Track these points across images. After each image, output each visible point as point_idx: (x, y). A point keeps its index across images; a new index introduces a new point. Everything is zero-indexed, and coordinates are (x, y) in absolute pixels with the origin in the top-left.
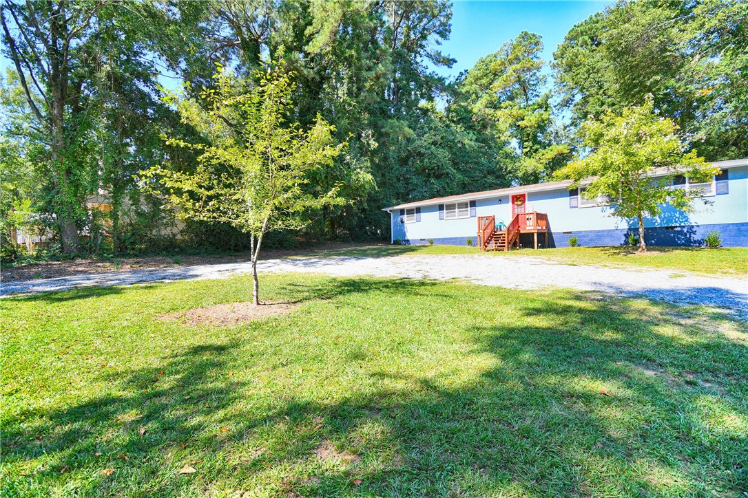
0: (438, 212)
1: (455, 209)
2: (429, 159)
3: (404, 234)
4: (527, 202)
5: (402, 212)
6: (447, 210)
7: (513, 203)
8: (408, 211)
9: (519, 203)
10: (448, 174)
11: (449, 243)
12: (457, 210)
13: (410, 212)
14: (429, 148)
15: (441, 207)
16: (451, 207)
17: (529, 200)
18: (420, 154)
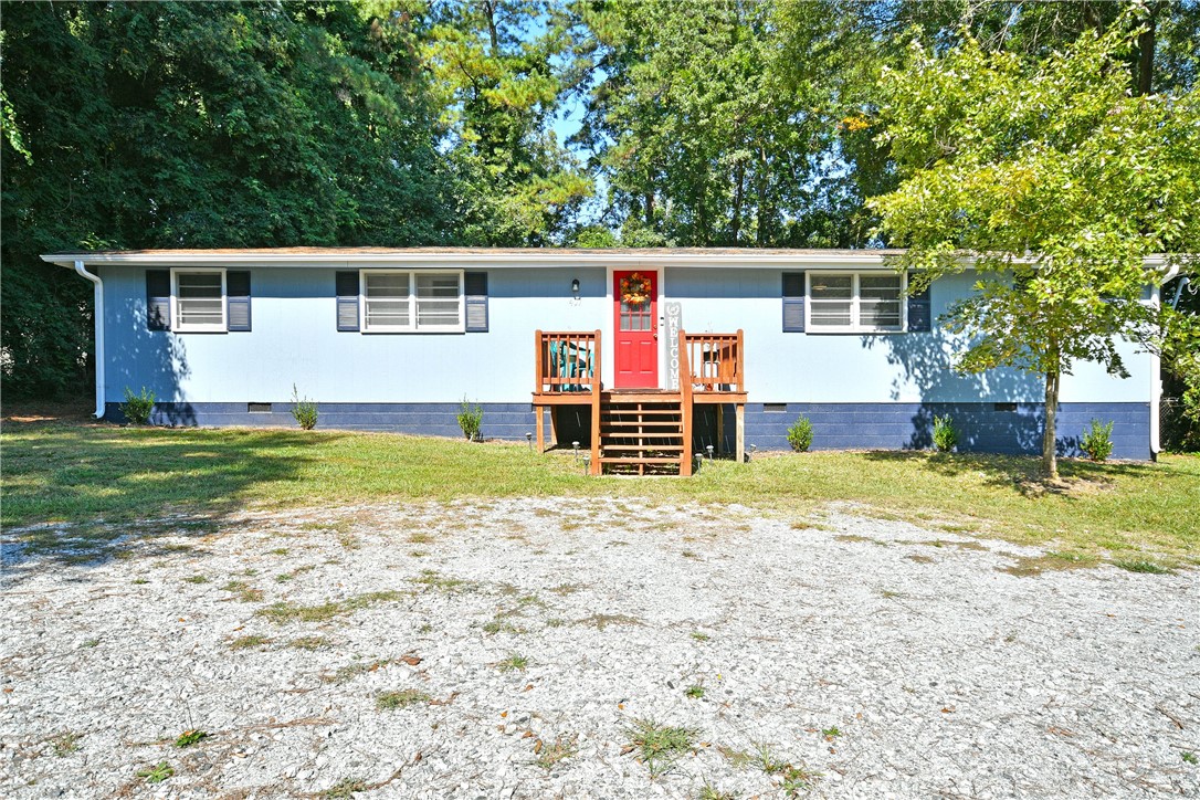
0: (332, 302)
1: (406, 294)
2: (246, 107)
3: (170, 382)
4: (661, 299)
5: (157, 281)
6: (370, 294)
7: (617, 297)
8: (184, 279)
9: (638, 299)
10: (311, 179)
11: (376, 424)
12: (412, 299)
13: (199, 285)
14: (246, 69)
15: (345, 283)
16: (388, 284)
17: (668, 294)
18: (210, 81)
